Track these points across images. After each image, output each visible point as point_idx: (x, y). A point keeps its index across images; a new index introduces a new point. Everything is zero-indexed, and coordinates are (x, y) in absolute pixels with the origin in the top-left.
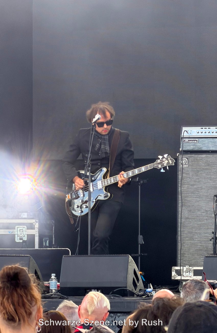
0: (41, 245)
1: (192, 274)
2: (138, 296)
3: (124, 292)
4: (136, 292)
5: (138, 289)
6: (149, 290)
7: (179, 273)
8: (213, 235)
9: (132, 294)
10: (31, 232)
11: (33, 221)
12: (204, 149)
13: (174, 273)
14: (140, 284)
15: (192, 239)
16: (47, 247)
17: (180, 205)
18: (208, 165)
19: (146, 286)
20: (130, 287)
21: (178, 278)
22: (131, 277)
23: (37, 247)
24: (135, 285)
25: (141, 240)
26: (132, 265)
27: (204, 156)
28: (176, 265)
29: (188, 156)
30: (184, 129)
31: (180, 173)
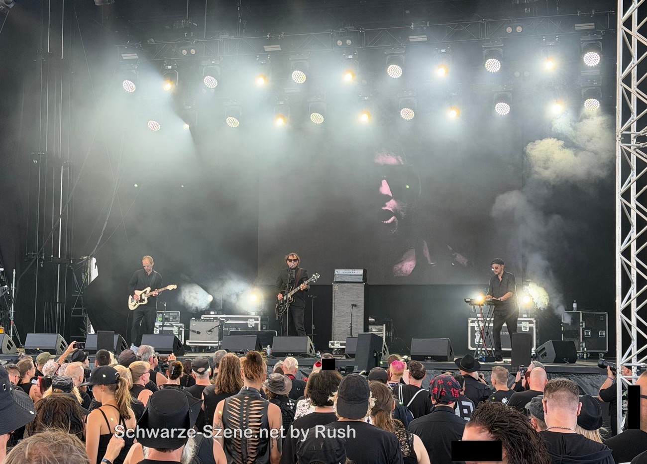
0: (261, 329)
1: (339, 345)
2: (312, 357)
3: (305, 355)
4: (311, 355)
5: (312, 354)
6: (318, 354)
7: (333, 344)
8: (350, 325)
9: (309, 356)
10: (257, 322)
11: (258, 316)
12: (346, 281)
13: (330, 345)
14: (313, 351)
15: (339, 327)
16: (264, 330)
17: (333, 309)
18: (348, 289)
19: (316, 352)
20: (308, 353)
21: (332, 347)
22: (309, 347)
23: (259, 330)
24: (311, 352)
25: (313, 327)
26: (310, 342)
27: (346, 284)
28: (331, 340)
29: (338, 284)
30: (336, 270)
31: (333, 293)
